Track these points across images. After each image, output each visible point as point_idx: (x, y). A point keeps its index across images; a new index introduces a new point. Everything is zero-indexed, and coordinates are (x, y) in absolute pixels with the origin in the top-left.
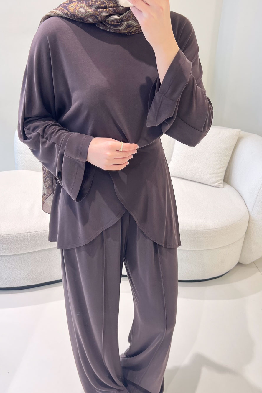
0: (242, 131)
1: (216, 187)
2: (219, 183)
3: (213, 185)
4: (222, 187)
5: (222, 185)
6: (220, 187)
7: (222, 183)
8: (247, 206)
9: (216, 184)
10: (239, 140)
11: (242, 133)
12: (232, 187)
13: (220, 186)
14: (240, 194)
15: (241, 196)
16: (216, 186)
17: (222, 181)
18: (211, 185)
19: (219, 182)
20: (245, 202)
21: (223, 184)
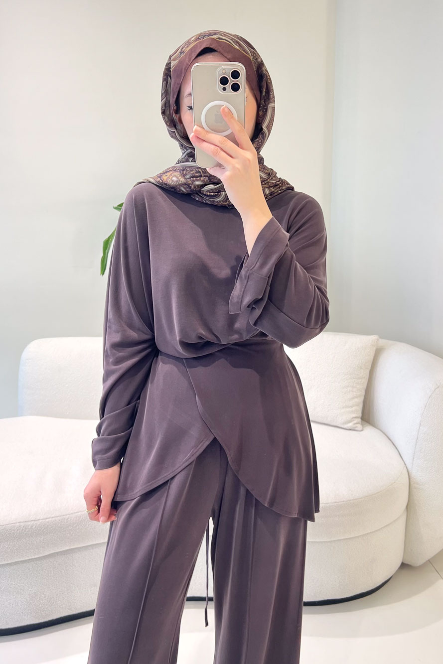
0: (380, 338)
1: (350, 430)
2: (355, 422)
3: (345, 426)
4: (360, 429)
5: (359, 427)
6: (356, 429)
7: (360, 422)
8: (403, 460)
9: (350, 425)
10: (378, 353)
11: (382, 342)
12: (377, 428)
13: (356, 427)
14: (390, 440)
15: (392, 442)
16: (349, 428)
17: (359, 420)
18: (342, 426)
19: (354, 420)
20: (400, 452)
21: (362, 424)
